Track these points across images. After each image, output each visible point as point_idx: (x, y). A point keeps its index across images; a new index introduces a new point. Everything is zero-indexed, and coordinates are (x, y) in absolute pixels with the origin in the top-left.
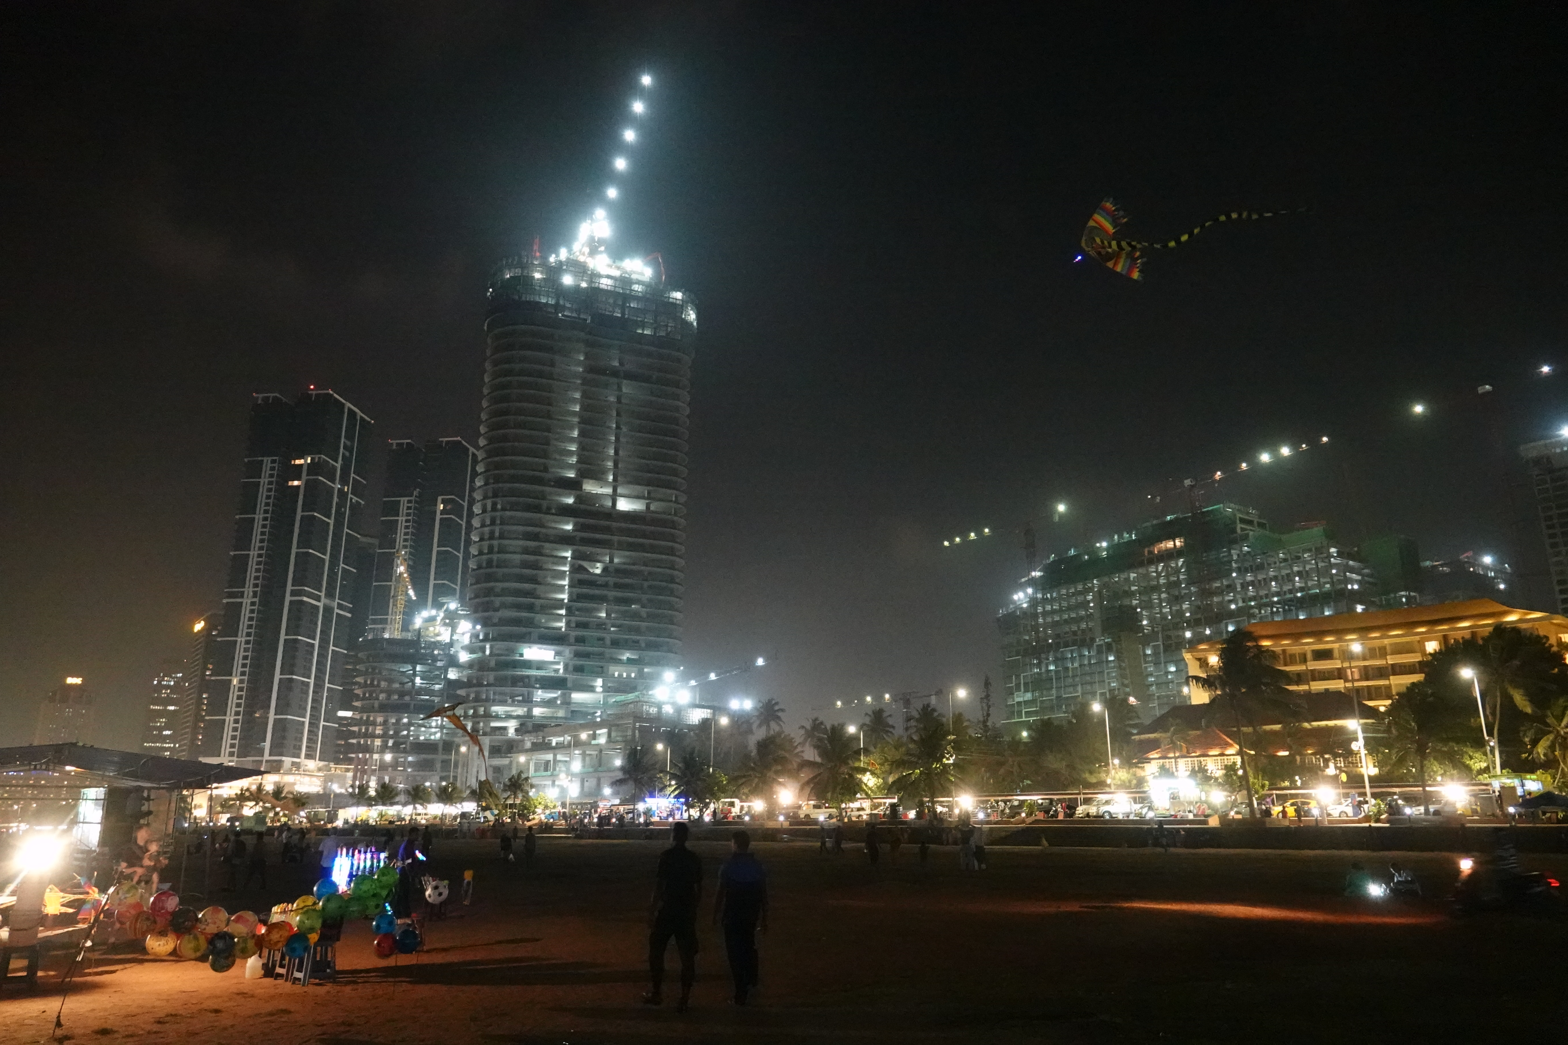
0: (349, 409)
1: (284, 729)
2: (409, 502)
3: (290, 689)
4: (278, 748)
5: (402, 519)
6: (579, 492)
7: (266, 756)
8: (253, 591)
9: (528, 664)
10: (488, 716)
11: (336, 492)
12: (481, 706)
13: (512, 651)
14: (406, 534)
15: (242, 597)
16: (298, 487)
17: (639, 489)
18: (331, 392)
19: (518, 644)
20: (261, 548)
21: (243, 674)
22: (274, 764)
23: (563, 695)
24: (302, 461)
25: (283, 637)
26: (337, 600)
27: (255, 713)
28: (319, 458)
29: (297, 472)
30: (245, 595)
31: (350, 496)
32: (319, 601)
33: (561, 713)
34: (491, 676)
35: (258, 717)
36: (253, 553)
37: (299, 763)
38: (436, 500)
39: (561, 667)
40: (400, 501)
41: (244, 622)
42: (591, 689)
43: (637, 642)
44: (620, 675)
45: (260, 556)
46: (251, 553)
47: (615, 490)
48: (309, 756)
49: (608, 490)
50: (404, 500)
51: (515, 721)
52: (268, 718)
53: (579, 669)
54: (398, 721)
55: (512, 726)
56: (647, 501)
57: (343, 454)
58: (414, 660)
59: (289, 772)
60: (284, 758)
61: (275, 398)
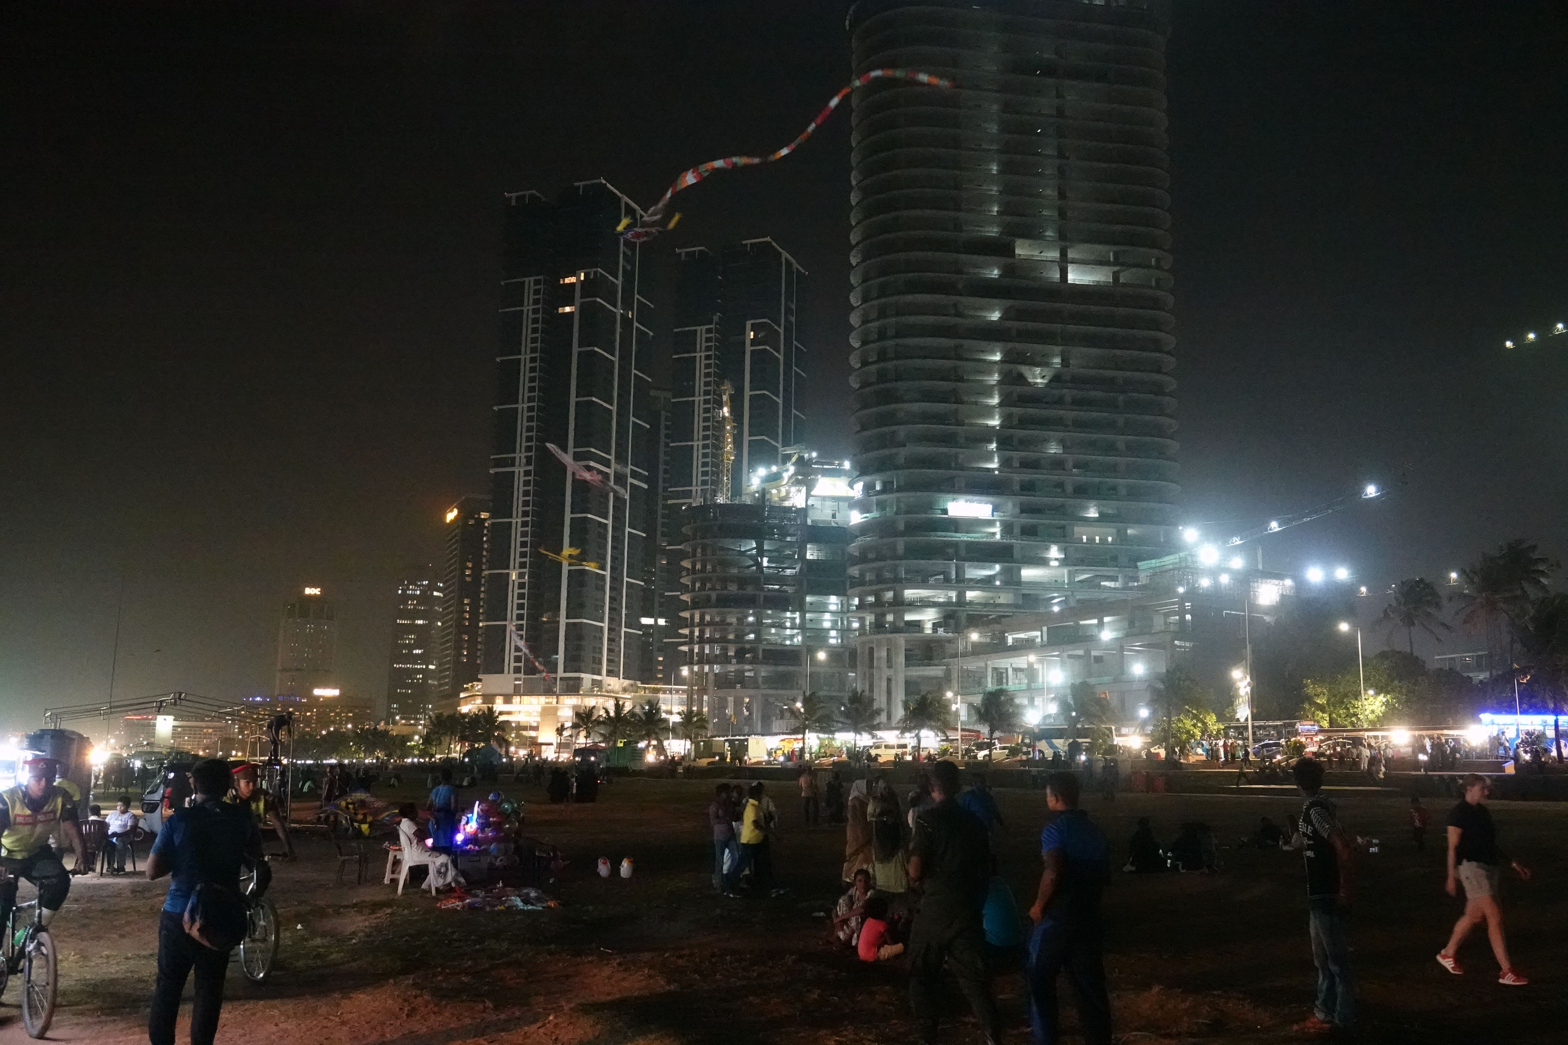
0: (626, 203)
1: (580, 638)
2: (709, 331)
3: (582, 584)
4: (575, 662)
5: (700, 355)
6: (1010, 260)
7: (561, 673)
8: (526, 457)
9: (956, 525)
10: (900, 605)
11: (619, 318)
12: (888, 590)
13: (930, 507)
14: (707, 375)
15: (513, 465)
16: (571, 314)
17: (1100, 249)
18: (604, 182)
19: (938, 495)
20: (531, 400)
21: (522, 565)
22: (571, 683)
23: (1003, 571)
24: (573, 280)
25: (568, 516)
26: (630, 466)
27: (542, 616)
28: (595, 273)
29: (567, 295)
30: (517, 463)
31: (636, 324)
32: (609, 467)
33: (1004, 598)
34: (901, 544)
35: (544, 622)
36: (522, 406)
37: (601, 681)
38: (745, 327)
39: (997, 529)
40: (696, 331)
41: (518, 498)
42: (1043, 562)
43: (1114, 488)
44: (1091, 540)
45: (530, 409)
46: (520, 406)
47: (1064, 254)
48: (610, 673)
49: (1055, 254)
50: (701, 329)
51: (934, 610)
52: (558, 622)
53: (1029, 532)
54: (741, 620)
55: (928, 617)
56: (1116, 269)
57: (624, 267)
58: (759, 534)
59: (590, 694)
60: (583, 675)
61: (532, 196)
